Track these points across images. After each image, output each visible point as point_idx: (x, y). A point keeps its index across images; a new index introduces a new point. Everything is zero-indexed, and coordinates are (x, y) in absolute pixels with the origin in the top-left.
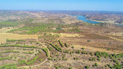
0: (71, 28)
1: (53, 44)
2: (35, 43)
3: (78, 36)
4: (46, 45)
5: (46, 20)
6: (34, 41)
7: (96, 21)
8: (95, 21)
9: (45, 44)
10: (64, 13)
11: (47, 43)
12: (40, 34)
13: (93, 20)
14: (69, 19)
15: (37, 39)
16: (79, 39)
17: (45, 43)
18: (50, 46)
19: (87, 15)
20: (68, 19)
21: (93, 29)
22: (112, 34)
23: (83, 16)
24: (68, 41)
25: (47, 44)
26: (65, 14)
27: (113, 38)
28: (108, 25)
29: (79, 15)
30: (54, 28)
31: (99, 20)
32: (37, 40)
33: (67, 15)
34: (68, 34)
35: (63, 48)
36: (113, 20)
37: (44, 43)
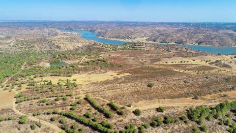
0: (85, 59)
1: (75, 114)
2: (11, 122)
3: (119, 76)
4: (52, 120)
5: (12, 44)
6: (5, 116)
7: (118, 40)
8: (115, 39)
9: (48, 117)
10: (50, 26)
11: (54, 113)
12: (16, 87)
13: (112, 39)
14: (66, 39)
15: (15, 105)
16: (129, 85)
17: (48, 114)
18: (69, 122)
19: (97, 28)
20: (63, 38)
21: (127, 55)
22: (166, 62)
23: (91, 31)
24: (110, 93)
25: (56, 116)
26: (53, 30)
27: (178, 71)
28: (144, 46)
29: (82, 29)
30: (42, 63)
31: (121, 38)
32: (14, 109)
33: (59, 31)
34: (92, 75)
35: (114, 121)
36: (143, 37)
37: (44, 116)
